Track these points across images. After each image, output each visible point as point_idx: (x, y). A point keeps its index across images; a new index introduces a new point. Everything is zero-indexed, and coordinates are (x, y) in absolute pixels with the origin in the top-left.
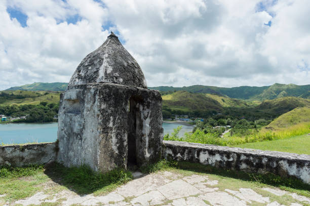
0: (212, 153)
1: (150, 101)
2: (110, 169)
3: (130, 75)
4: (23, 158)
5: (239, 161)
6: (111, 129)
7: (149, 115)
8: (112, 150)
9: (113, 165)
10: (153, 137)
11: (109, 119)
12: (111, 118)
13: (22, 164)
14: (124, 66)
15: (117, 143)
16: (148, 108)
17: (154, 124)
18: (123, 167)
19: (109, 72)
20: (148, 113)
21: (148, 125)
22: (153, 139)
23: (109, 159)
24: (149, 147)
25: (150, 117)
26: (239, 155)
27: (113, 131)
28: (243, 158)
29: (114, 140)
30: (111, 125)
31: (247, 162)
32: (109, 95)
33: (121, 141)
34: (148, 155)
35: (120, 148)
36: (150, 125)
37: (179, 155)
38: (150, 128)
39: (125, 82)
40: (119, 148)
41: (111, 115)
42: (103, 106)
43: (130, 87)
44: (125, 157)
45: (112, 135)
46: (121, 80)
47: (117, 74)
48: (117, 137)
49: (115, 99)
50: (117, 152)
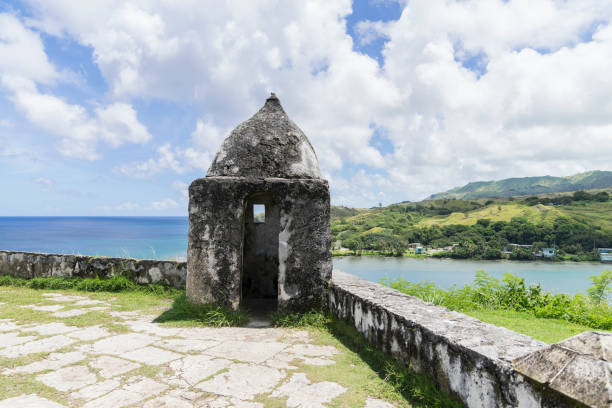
1: (293, 200)
2: (203, 301)
3: (258, 159)
6: (207, 243)
7: (288, 225)
8: (208, 274)
9: (209, 296)
10: (297, 265)
11: (204, 229)
12: (207, 226)
15: (217, 265)
16: (286, 213)
17: (300, 243)
18: (228, 305)
19: (219, 160)
20: (287, 221)
21: (285, 244)
22: (299, 270)
23: (203, 286)
24: (288, 282)
25: (291, 229)
27: (211, 247)
29: (212, 259)
30: (206, 237)
32: (204, 194)
33: (224, 265)
34: (285, 296)
35: (224, 272)
36: (289, 243)
38: (291, 248)
39: (243, 172)
40: (219, 273)
41: (206, 222)
42: (195, 210)
43: (248, 179)
44: (232, 289)
45: (209, 252)
46: (236, 169)
48: (217, 255)
49: (214, 199)
50: (216, 278)
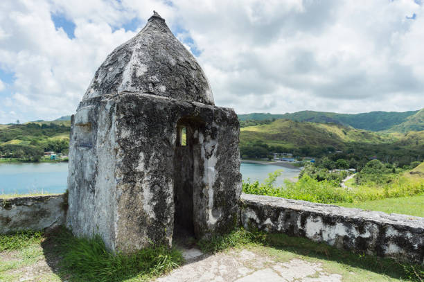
0: (329, 221)
1: (218, 127)
2: (138, 247)
3: (180, 80)
4: (8, 220)
5: (382, 239)
6: (141, 174)
7: (215, 150)
8: (143, 212)
9: (145, 239)
10: (221, 190)
11: (138, 157)
12: (142, 154)
13: (7, 229)
14: (169, 64)
15: (153, 200)
16: (213, 138)
17: (224, 167)
18: (165, 242)
19: (139, 74)
20: (214, 147)
21: (213, 169)
22: (223, 193)
23: (137, 228)
24: (215, 206)
25: (217, 154)
26: (382, 228)
27: (146, 179)
28: (391, 233)
29: (147, 194)
30: (141, 167)
31: (400, 241)
32: (137, 115)
33: (161, 196)
34: (212, 220)
35: (160, 209)
36: (216, 168)
37: (268, 221)
38: (217, 173)
39: (171, 92)
40: (156, 209)
41: (141, 149)
42: (125, 134)
43: (178, 100)
44: (169, 224)
45: (144, 186)
46: (163, 88)
47: (155, 78)
48: (152, 188)
49: (149, 120)
50: (153, 216)
